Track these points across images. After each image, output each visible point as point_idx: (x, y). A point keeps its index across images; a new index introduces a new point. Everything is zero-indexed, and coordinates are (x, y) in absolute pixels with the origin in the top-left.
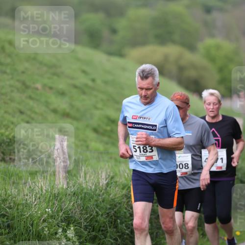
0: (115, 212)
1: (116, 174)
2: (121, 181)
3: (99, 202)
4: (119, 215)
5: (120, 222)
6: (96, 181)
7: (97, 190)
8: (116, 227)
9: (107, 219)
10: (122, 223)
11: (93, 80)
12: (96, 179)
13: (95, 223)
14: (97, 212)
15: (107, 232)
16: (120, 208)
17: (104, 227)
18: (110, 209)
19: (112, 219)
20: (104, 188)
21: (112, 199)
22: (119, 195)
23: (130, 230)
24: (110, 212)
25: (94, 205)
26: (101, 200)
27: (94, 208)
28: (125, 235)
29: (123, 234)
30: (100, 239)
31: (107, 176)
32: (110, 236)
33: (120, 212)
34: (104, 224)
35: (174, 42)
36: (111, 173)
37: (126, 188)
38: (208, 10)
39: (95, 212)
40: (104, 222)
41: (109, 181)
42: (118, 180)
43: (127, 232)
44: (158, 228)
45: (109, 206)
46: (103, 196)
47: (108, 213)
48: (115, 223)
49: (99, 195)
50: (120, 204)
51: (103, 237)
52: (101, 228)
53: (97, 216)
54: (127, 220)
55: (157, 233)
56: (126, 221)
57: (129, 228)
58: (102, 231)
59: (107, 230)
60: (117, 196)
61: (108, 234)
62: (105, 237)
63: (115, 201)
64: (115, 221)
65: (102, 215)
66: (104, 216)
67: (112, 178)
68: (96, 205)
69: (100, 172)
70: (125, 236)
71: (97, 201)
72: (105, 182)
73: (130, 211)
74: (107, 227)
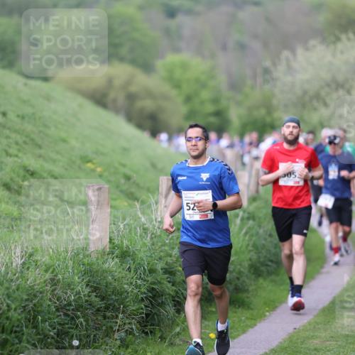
0: (34, 305)
1: (37, 251)
2: (43, 260)
3: (11, 290)
4: (39, 309)
5: (41, 320)
6: (7, 261)
7: (8, 273)
8: (35, 327)
9: (23, 315)
10: (44, 321)
11: (4, 114)
12: (8, 258)
13: (5, 321)
14: (8, 306)
15: (23, 334)
16: (41, 299)
17: (18, 326)
18: (27, 300)
19: (30, 315)
20: (19, 270)
21: (30, 287)
22: (41, 280)
23: (55, 331)
24: (27, 305)
25: (3, 295)
26: (14, 287)
27: (5, 300)
28: (48, 338)
29: (46, 336)
30: (13, 345)
31: (24, 252)
32: (27, 340)
33: (42, 305)
34: (18, 323)
35: (122, 60)
36: (30, 248)
37: (51, 270)
38: (171, 13)
39: (5, 305)
40: (18, 320)
41: (25, 260)
42: (39, 258)
43: (52, 333)
44: (96, 329)
45: (25, 297)
46: (18, 282)
47: (24, 307)
48: (34, 322)
49: (12, 280)
50: (41, 293)
51: (17, 341)
52: (14, 329)
53: (9, 310)
54: (52, 316)
55: (95, 336)
56: (50, 319)
57: (54, 328)
58: (16, 332)
59: (23, 330)
60: (38, 282)
61: (24, 337)
62: (20, 342)
63: (34, 290)
64: (35, 317)
65: (15, 310)
66: (19, 311)
67: (31, 255)
68: (7, 294)
69: (13, 248)
70: (49, 340)
71: (8, 288)
72: (20, 262)
73: (56, 303)
74: (22, 327)
